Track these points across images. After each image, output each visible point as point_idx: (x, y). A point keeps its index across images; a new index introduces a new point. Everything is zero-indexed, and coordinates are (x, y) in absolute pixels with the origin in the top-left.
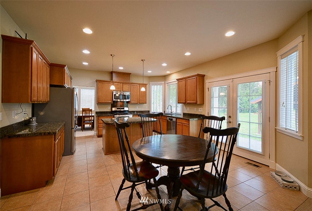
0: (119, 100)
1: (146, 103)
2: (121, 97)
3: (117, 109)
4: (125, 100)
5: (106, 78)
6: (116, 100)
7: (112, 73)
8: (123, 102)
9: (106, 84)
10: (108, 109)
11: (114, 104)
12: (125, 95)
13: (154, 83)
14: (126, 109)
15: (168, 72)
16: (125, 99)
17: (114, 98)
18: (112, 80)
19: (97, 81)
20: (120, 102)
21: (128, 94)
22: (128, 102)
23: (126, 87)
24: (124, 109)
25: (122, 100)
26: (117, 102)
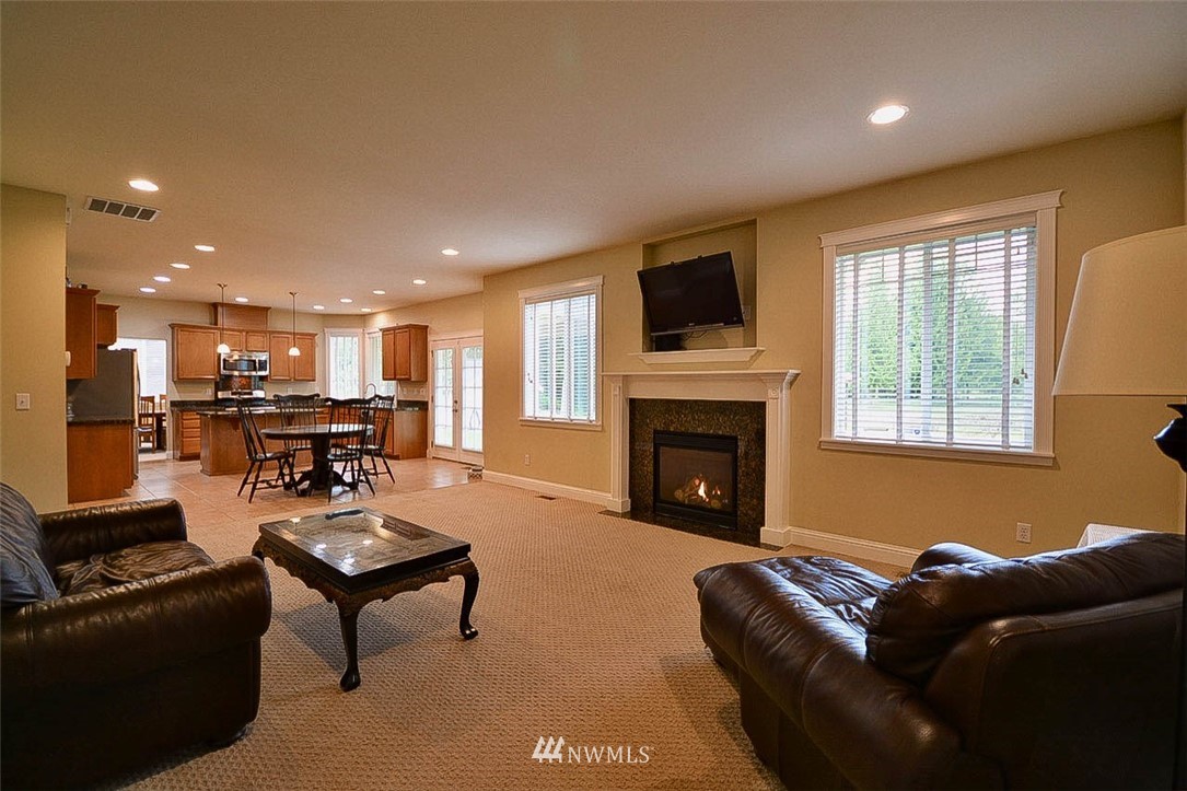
0: (236, 373)
1: (314, 380)
2: (244, 365)
3: (233, 394)
4: (254, 373)
5: (201, 319)
6: (227, 373)
7: (215, 306)
8: (250, 377)
9: (200, 336)
10: (207, 394)
11: (224, 383)
12: (254, 361)
13: (337, 330)
14: (259, 394)
15: (366, 310)
16: (255, 370)
17: (224, 369)
18: (216, 324)
19: (172, 326)
20: (240, 376)
21: (263, 358)
22: (262, 378)
23: (255, 341)
24: (251, 394)
25: (246, 373)
26: (231, 376)
